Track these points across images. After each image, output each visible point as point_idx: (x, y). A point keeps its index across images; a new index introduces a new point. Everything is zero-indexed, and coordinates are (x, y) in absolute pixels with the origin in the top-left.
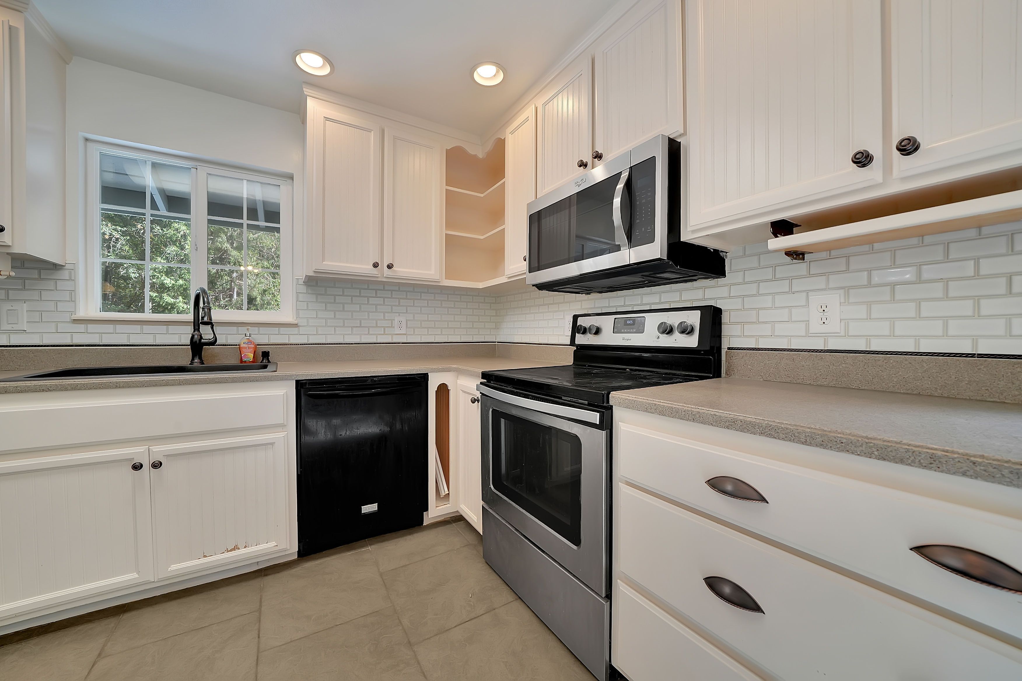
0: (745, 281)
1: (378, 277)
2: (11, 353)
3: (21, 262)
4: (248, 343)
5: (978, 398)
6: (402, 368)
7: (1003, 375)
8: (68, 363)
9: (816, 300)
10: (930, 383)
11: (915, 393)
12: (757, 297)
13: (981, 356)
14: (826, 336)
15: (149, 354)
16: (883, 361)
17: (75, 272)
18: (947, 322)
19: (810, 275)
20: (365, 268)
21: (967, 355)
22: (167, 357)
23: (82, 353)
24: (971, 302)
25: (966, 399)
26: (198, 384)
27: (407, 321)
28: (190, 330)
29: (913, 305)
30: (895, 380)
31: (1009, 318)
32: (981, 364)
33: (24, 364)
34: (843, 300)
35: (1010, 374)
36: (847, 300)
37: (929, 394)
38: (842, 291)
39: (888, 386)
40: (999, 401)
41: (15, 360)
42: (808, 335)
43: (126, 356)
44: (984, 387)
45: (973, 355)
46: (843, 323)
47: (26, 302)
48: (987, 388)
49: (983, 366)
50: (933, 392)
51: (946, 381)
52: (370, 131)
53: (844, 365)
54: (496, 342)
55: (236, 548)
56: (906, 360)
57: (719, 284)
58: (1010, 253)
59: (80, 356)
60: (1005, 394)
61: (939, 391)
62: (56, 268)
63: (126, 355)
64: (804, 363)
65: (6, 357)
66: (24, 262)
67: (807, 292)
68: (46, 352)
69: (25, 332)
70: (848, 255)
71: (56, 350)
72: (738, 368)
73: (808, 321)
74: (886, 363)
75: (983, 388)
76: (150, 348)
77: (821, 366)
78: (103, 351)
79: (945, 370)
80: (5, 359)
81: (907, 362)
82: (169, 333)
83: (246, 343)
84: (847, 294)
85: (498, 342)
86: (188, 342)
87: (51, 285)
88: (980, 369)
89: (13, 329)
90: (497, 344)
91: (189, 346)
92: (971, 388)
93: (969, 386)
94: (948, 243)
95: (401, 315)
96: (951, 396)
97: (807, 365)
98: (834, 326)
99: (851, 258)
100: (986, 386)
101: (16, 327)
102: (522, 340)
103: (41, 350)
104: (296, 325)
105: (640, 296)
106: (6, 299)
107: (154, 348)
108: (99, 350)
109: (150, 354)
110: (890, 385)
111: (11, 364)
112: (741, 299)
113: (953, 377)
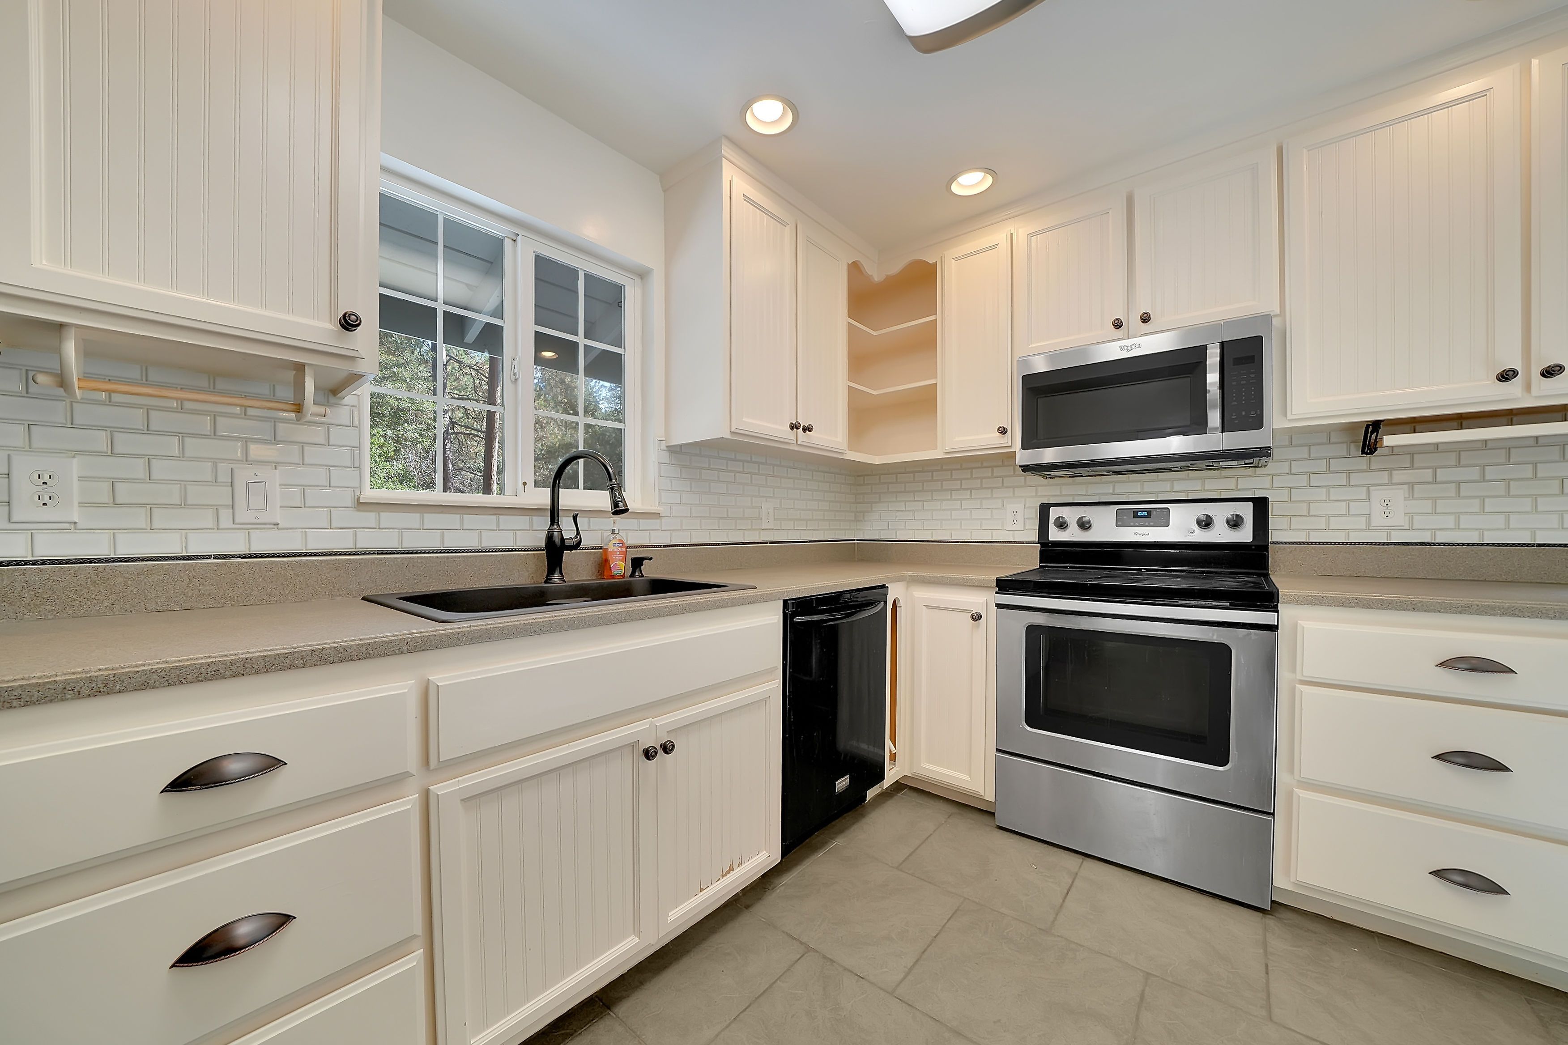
0: (1292, 472)
1: (790, 443)
2: (254, 569)
3: (270, 385)
4: (618, 545)
5: (1538, 581)
6: (868, 578)
7: (1559, 561)
8: (351, 586)
9: (1378, 494)
10: (1495, 570)
11: (1481, 579)
12: (1307, 489)
13: (1539, 545)
14: (1389, 529)
15: (473, 567)
16: (1450, 552)
17: (359, 410)
18: (1509, 517)
19: (1370, 470)
20: (781, 431)
21: (1528, 545)
22: (499, 571)
23: (373, 568)
24: (1529, 500)
25: (1527, 582)
26: (700, 610)
27: (775, 508)
28: (545, 522)
29: (1477, 501)
30: (1462, 569)
31: (1561, 514)
32: (1541, 552)
33: (278, 593)
34: (1407, 496)
35: (1564, 559)
36: (1411, 494)
37: (1494, 580)
38: (1406, 486)
39: (1455, 575)
40: (1555, 582)
41: (261, 584)
42: (1369, 528)
43: (440, 571)
44: (1543, 571)
45: (1533, 545)
46: (1407, 518)
47: (278, 467)
48: (1545, 572)
49: (1542, 554)
50: (1498, 578)
51: (1510, 568)
52: (784, 224)
53: (1410, 557)
54: (855, 540)
55: (731, 869)
56: (1472, 551)
57: (1257, 473)
58: (1562, 460)
59: (370, 572)
60: (1560, 577)
61: (1503, 577)
62: (328, 402)
63: (440, 569)
64: (1365, 556)
65: (247, 578)
66: (274, 385)
67: (1368, 486)
68: (315, 567)
69: (276, 527)
70: (1412, 453)
71: (331, 562)
72: (1285, 564)
73: (1370, 514)
74: (1453, 553)
75: (1542, 573)
76: (476, 556)
77: (1384, 558)
78: (406, 563)
79: (1509, 558)
80: (245, 583)
81: (1473, 552)
82: (500, 528)
83: (617, 544)
84: (1411, 490)
85: (857, 540)
86: (543, 544)
87: (317, 434)
88: (1539, 556)
89: (257, 521)
90: (858, 543)
91: (543, 550)
92: (1532, 573)
93: (1530, 571)
94: (1509, 448)
95: (768, 499)
96: (1514, 581)
97: (1369, 558)
98: (1398, 519)
99: (1414, 455)
100: (1545, 570)
101: (264, 518)
102: (896, 536)
103: (305, 563)
104: (656, 515)
105: (1139, 483)
106: (242, 461)
107: (480, 556)
108: (399, 560)
109: (476, 566)
110: (1457, 574)
111: (255, 592)
112: (1287, 491)
113: (1516, 564)
